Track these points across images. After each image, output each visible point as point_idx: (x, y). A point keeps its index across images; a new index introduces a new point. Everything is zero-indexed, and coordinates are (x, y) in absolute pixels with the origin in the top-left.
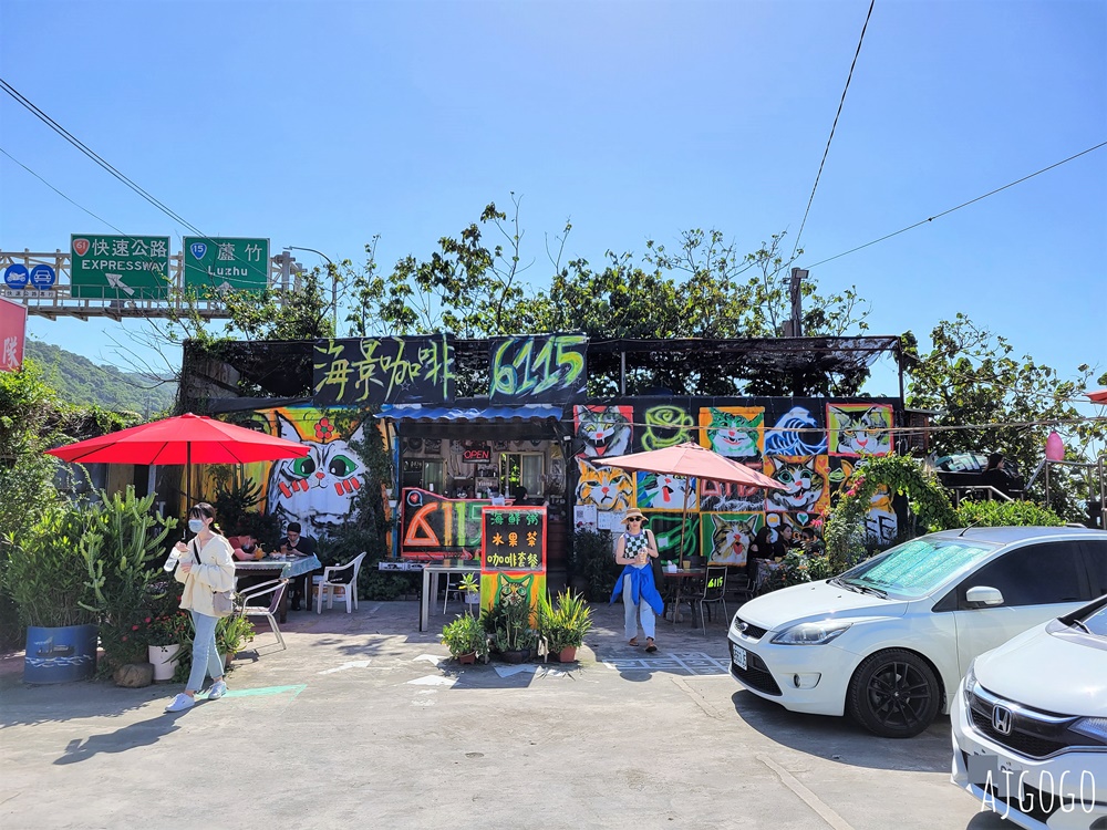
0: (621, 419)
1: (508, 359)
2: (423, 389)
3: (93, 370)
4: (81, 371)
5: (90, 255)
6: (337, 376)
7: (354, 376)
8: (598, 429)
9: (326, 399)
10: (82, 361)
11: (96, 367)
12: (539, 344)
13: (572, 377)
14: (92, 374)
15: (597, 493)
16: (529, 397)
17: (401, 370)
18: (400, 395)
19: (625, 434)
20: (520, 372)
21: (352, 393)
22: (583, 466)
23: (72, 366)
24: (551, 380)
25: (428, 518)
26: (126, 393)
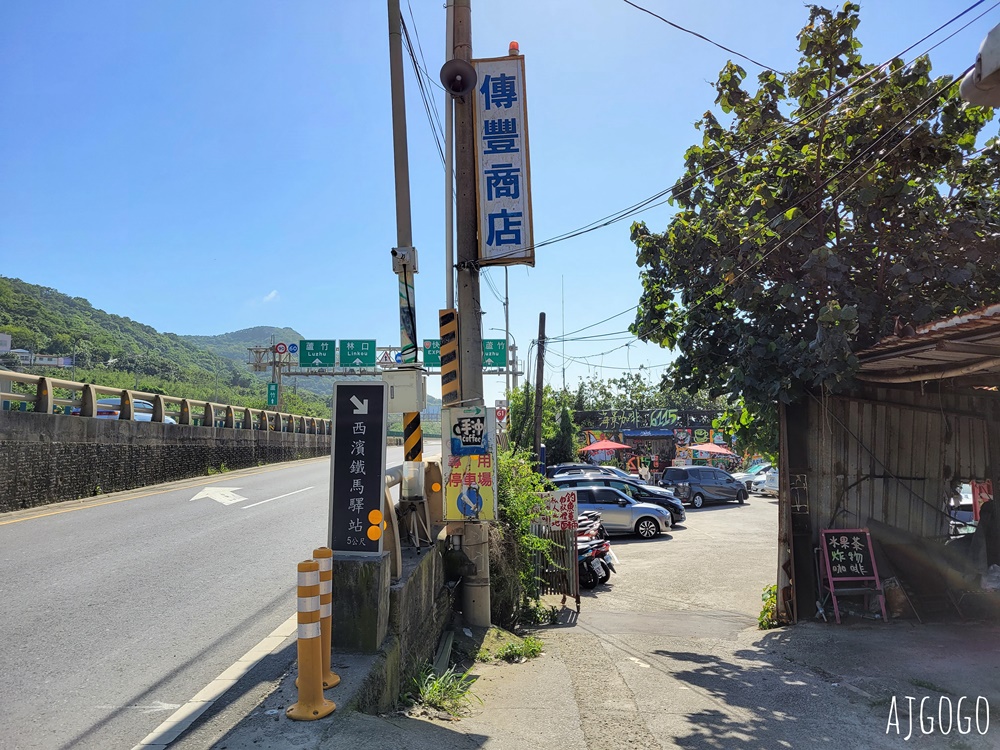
0: (688, 433)
1: (654, 416)
2: (630, 425)
3: (159, 338)
4: (149, 338)
5: (431, 348)
6: (606, 421)
7: (610, 421)
8: (682, 436)
9: (603, 428)
10: (149, 330)
11: (159, 334)
12: (664, 412)
13: (673, 421)
14: (158, 341)
15: (681, 454)
16: (661, 427)
17: (624, 419)
18: (624, 427)
19: (689, 438)
20: (658, 420)
21: (610, 427)
22: (677, 446)
23: (142, 334)
24: (667, 422)
25: (633, 461)
26: (186, 356)
